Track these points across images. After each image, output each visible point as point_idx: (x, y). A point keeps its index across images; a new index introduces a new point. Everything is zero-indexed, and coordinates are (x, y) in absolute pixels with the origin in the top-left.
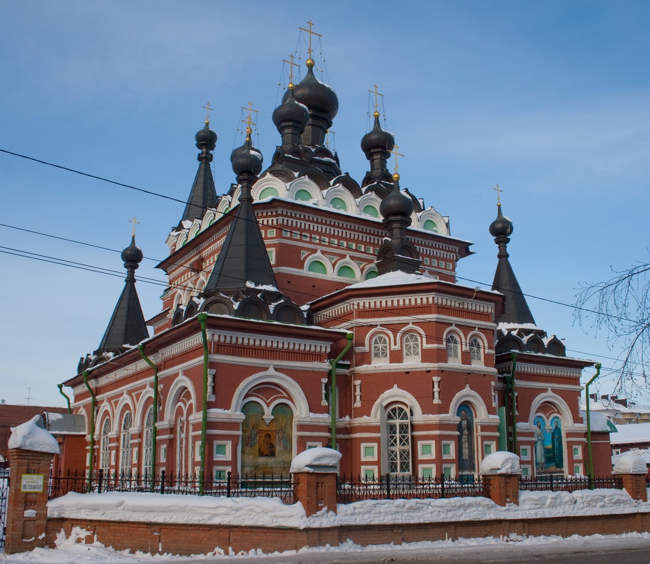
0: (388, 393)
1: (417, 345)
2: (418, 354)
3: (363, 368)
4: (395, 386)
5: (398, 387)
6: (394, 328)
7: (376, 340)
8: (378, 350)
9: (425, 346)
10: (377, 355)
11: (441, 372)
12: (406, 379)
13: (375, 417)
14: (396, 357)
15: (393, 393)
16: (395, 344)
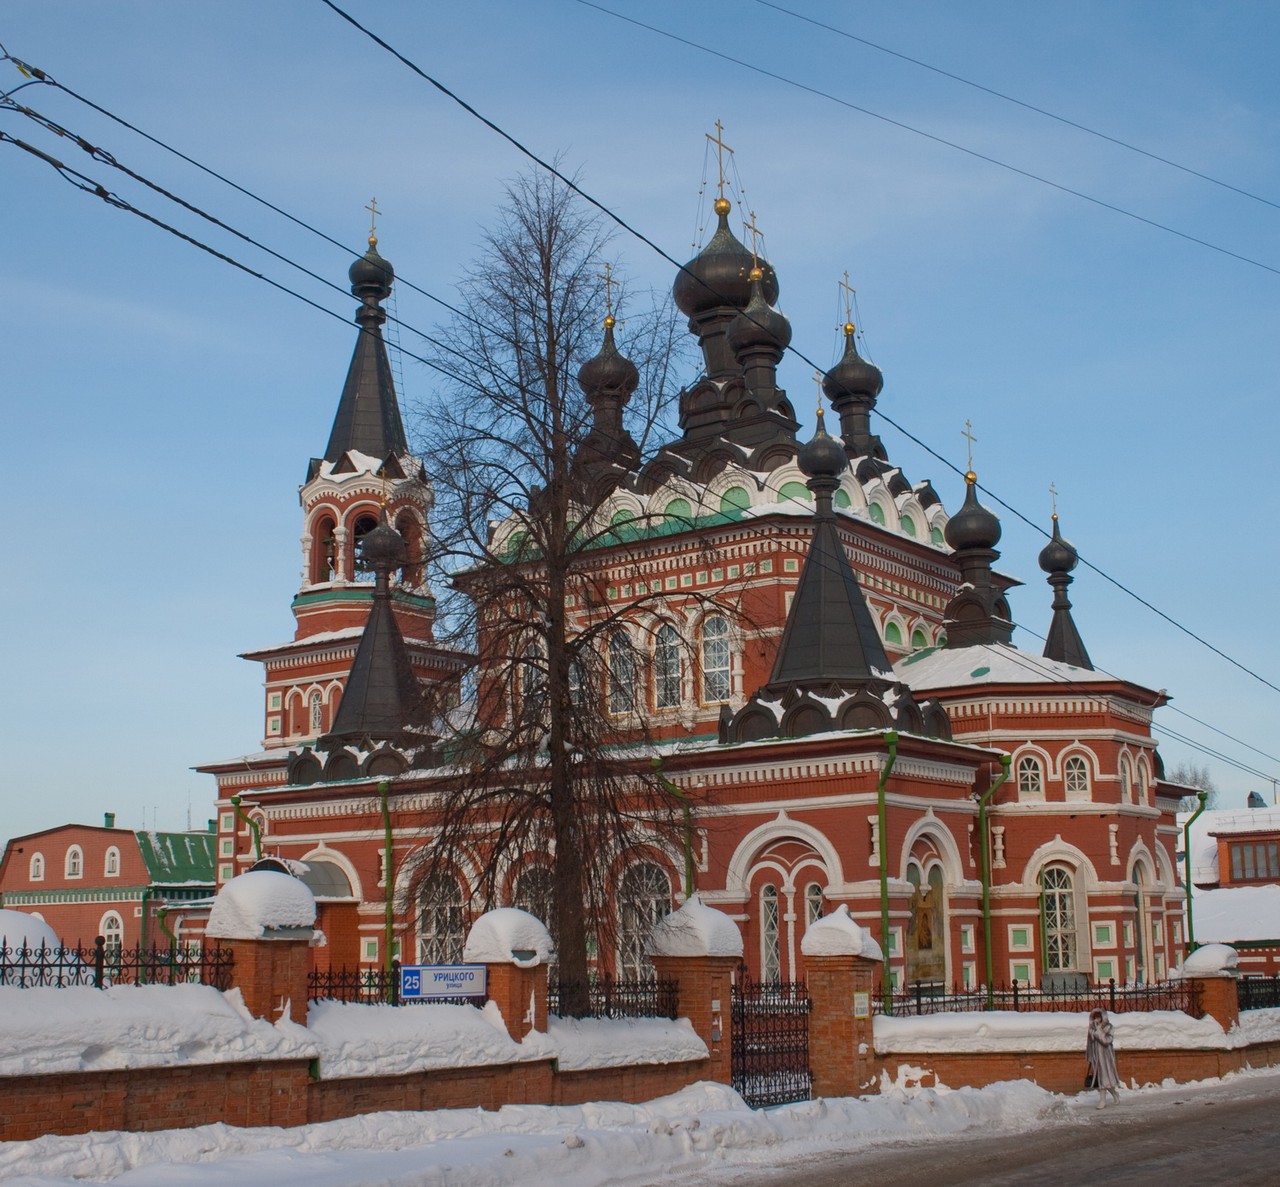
0: (1047, 847)
1: (1084, 774)
2: (1085, 788)
3: (1007, 808)
4: (1058, 836)
5: (1063, 839)
6: (1053, 746)
7: (1022, 763)
8: (1027, 779)
9: (1099, 777)
10: (1025, 787)
11: (1119, 817)
12: (1074, 827)
13: (1029, 885)
14: (1055, 792)
15: (1056, 848)
16: (1055, 772)
